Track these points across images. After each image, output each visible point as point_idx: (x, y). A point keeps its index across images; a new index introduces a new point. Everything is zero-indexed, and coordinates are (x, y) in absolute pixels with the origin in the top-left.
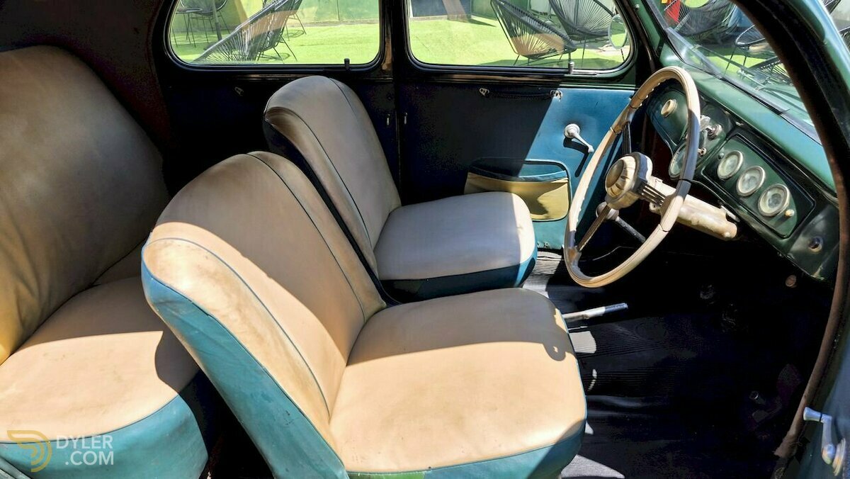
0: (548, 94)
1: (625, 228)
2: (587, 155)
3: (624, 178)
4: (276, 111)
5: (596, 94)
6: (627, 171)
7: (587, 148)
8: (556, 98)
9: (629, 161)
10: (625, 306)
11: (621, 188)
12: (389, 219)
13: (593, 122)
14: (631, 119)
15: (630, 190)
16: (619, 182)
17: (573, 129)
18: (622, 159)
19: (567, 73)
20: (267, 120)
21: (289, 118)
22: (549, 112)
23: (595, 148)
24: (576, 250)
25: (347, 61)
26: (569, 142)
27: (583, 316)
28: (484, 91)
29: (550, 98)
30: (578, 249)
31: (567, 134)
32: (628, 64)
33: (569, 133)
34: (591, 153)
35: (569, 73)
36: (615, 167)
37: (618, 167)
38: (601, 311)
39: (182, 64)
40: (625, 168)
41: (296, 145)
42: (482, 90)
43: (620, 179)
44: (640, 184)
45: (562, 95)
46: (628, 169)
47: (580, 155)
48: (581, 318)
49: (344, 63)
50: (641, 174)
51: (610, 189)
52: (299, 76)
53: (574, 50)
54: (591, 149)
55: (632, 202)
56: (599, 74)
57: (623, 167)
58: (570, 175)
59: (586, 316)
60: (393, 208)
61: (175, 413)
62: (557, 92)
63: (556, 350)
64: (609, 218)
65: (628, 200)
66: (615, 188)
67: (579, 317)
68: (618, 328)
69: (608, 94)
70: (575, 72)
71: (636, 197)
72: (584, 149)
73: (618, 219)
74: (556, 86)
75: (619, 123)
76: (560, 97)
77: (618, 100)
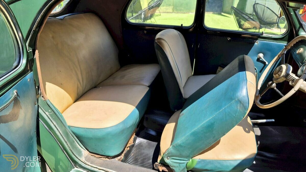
0: (253, 42)
1: (278, 92)
2: (265, 65)
3: (282, 72)
4: (159, 39)
5: (272, 44)
6: (283, 70)
7: (265, 63)
8: (256, 44)
9: (284, 67)
10: (273, 120)
11: (280, 75)
12: (188, 79)
13: (269, 54)
14: (285, 53)
15: (283, 76)
16: (279, 73)
17: (261, 55)
18: (281, 65)
19: (261, 35)
20: (156, 41)
21: (163, 41)
22: (252, 48)
23: (269, 63)
24: (259, 96)
25: (182, 25)
26: (258, 60)
27: (257, 122)
28: (229, 39)
29: (253, 44)
30: (260, 95)
31: (258, 57)
32: (285, 34)
33: (259, 57)
34: (267, 65)
35: (262, 35)
36: (278, 68)
37: (279, 68)
38: (264, 121)
39: (130, 23)
40: (282, 69)
41: (164, 50)
42: (228, 38)
43: (280, 72)
44: (287, 75)
45: (258, 43)
46: (283, 69)
47: (262, 65)
48: (256, 122)
49: (181, 25)
50: (288, 71)
51: (275, 75)
52: (165, 28)
53: (261, 28)
54: (267, 63)
55: (283, 81)
56: (274, 36)
57: (281, 68)
58: (257, 72)
59: (258, 122)
60: (190, 76)
61: (121, 126)
62: (257, 41)
63: (247, 129)
64: (272, 87)
65: (281, 80)
66: (277, 75)
67: (255, 122)
68: (270, 128)
69: (276, 44)
70: (264, 35)
71: (285, 79)
72: (264, 63)
73: (275, 88)
74: (257, 39)
75: (281, 54)
76: (257, 43)
77: (280, 47)
